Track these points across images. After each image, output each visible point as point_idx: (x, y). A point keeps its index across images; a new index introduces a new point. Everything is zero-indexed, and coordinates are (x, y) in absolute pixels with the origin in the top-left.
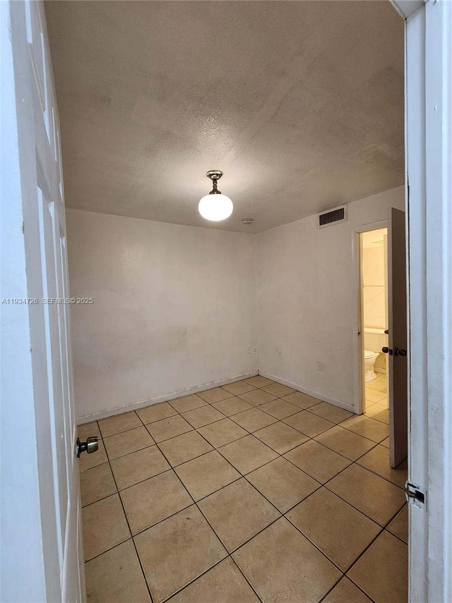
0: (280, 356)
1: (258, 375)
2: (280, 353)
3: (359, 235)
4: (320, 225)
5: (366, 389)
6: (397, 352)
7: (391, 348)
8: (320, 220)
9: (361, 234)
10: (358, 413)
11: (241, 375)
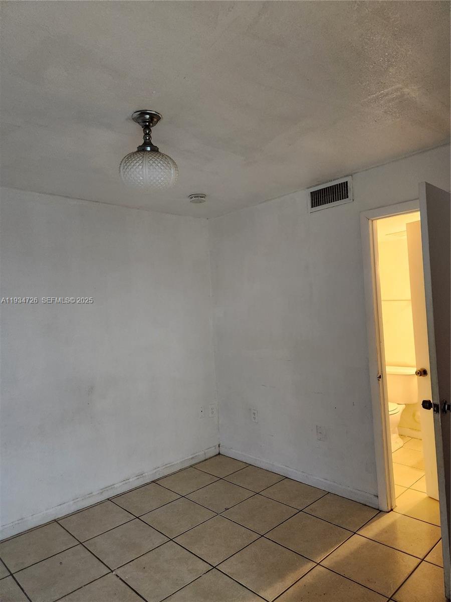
0: (254, 418)
1: (219, 454)
2: (254, 414)
3: (372, 223)
4: (312, 207)
5: (394, 465)
6: (445, 407)
7: (437, 402)
8: (312, 200)
9: (374, 221)
10: (385, 508)
11: (191, 457)
